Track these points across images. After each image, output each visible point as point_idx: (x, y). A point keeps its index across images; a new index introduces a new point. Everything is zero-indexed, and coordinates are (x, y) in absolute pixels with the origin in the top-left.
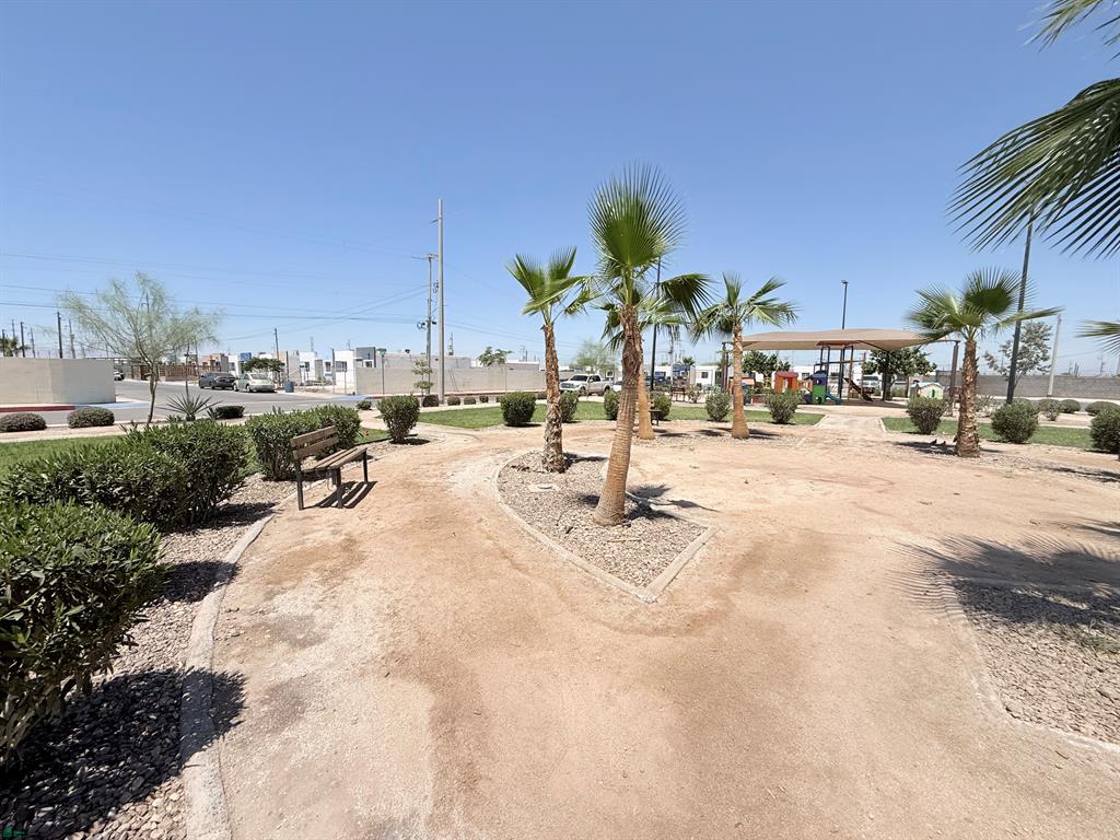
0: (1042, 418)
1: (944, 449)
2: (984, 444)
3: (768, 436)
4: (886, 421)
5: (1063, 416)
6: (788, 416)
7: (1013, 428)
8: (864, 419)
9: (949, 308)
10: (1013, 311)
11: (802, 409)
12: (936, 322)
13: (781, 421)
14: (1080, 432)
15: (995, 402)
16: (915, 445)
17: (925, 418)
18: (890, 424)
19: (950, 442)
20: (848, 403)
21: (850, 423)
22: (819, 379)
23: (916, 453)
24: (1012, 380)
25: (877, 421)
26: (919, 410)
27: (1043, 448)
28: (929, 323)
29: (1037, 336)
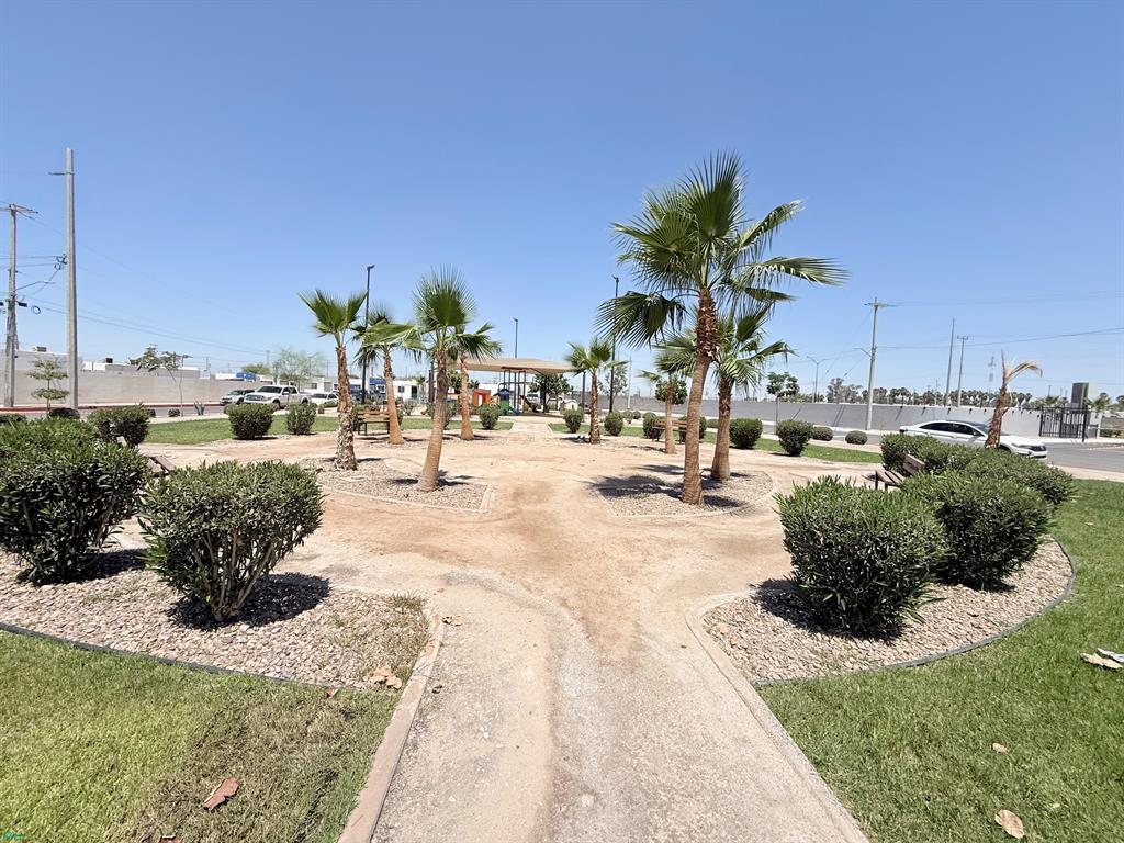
0: (625, 421)
1: (584, 440)
2: (602, 437)
3: (485, 438)
4: (550, 425)
5: (634, 421)
6: (494, 424)
7: (613, 428)
8: (537, 425)
9: (584, 355)
10: (610, 361)
11: (502, 419)
12: (579, 364)
13: (488, 428)
14: (640, 429)
15: (605, 413)
16: (570, 439)
17: (573, 423)
18: (554, 427)
19: (587, 436)
20: (523, 414)
21: (531, 427)
22: (504, 395)
23: (572, 444)
24: (611, 398)
25: (545, 426)
26: (570, 418)
27: (626, 437)
28: (575, 363)
29: (621, 372)
